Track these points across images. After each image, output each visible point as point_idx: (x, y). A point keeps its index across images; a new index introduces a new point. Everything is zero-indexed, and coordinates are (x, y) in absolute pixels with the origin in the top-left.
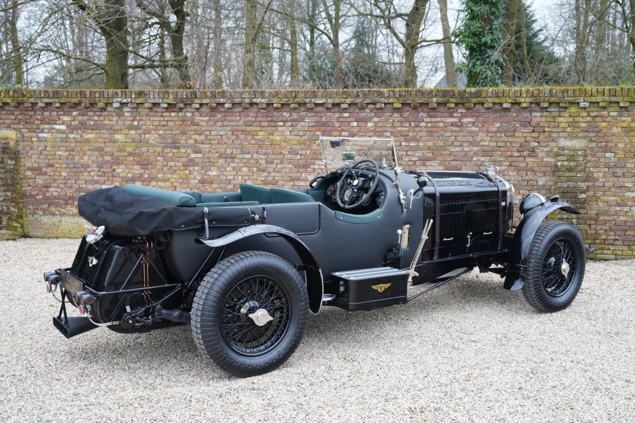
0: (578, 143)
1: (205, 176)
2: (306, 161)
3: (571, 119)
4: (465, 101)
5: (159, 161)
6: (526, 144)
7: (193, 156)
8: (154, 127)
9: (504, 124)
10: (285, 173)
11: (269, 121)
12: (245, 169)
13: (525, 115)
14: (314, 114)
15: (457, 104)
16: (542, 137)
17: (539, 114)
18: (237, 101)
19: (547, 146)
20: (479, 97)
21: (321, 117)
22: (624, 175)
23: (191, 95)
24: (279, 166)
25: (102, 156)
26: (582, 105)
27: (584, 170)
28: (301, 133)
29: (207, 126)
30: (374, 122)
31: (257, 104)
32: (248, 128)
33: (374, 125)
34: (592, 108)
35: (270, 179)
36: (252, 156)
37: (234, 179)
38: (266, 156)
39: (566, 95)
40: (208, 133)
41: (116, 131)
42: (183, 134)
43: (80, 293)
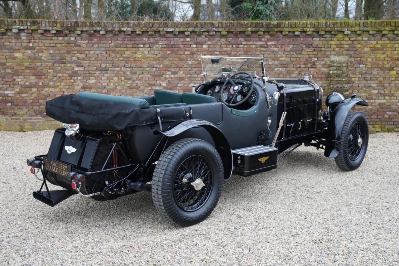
0: (343, 59)
1: (86, 84)
2: (160, 72)
3: (338, 43)
4: (270, 30)
5: (50, 73)
6: (310, 59)
7: (76, 69)
8: (46, 48)
9: (295, 46)
10: (145, 81)
11: (132, 44)
12: (116, 78)
13: (309, 40)
14: (165, 39)
15: (264, 32)
16: (320, 55)
17: (318, 39)
18: (109, 29)
19: (323, 60)
20: (279, 27)
21: (171, 41)
22: (371, 79)
23: (75, 25)
24: (140, 76)
25: (4, 69)
26: (346, 33)
27: (346, 76)
28: (156, 52)
29: (86, 47)
30: (208, 45)
31: (124, 32)
32: (118, 49)
33: (207, 47)
34: (352, 35)
35: (134, 85)
36: (121, 69)
37: (108, 85)
38: (131, 69)
39: (336, 26)
40: (88, 52)
41: (15, 51)
42: (68, 52)
43: (72, 174)
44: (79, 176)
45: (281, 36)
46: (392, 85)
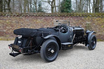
0: (89, 22)
3: (88, 18)
5: (15, 26)
6: (81, 23)
8: (14, 19)
9: (77, 19)
11: (36, 19)
14: (44, 17)
15: (69, 16)
16: (84, 21)
17: (83, 18)
22: (97, 28)
23: (22, 14)
24: (38, 27)
27: (90, 27)
28: (42, 21)
29: (24, 19)
30: (55, 19)
31: (34, 15)
34: (92, 17)
36: (33, 25)
38: (36, 25)
39: (87, 14)
42: (20, 21)
43: (20, 48)
44: (22, 48)
45: (74, 17)
46: (102, 29)
